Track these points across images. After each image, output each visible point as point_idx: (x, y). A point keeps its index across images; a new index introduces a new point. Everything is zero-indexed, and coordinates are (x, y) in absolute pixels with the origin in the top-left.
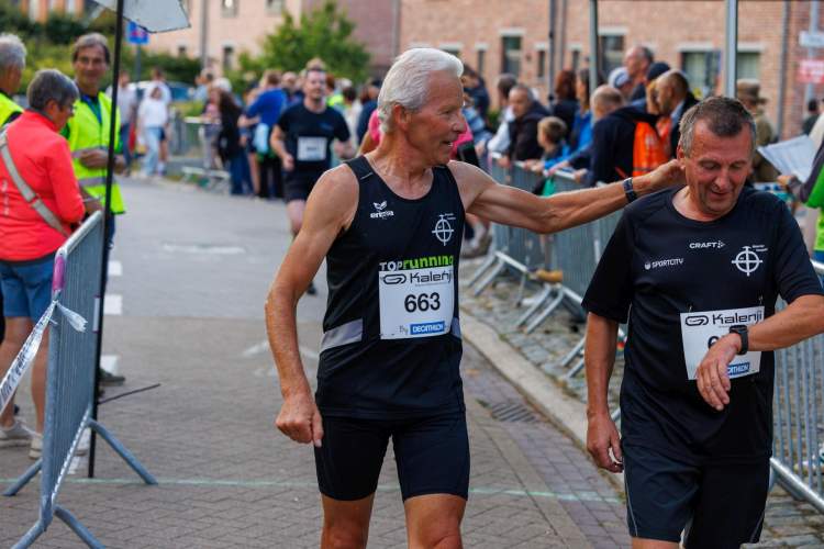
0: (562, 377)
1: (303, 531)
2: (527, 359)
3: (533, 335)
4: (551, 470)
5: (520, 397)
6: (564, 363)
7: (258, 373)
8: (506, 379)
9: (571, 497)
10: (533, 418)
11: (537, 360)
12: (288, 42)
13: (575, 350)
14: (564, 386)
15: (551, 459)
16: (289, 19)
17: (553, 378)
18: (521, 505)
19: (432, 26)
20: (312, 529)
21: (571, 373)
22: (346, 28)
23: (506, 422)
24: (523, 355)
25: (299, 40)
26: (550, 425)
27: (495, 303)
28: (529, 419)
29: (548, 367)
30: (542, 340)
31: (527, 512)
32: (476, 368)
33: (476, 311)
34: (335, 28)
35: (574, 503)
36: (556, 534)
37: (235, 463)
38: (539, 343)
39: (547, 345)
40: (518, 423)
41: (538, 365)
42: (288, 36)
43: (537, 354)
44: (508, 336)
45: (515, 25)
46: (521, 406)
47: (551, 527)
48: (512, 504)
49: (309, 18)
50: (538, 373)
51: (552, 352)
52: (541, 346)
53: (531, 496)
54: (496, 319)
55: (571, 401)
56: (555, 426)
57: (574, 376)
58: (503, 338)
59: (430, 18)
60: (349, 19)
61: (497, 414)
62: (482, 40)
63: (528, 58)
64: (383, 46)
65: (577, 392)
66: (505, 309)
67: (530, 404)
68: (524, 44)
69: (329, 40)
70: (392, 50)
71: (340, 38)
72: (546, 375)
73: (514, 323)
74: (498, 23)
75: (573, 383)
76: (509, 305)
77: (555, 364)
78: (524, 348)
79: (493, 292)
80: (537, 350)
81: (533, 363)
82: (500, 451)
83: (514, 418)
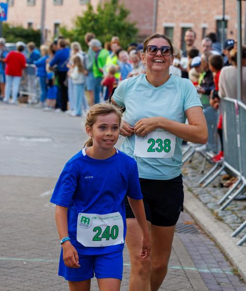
0: (216, 211)
1: (54, 284)
2: (200, 201)
3: (205, 189)
4: (200, 258)
6: (219, 203)
9: (206, 271)
10: (197, 231)
11: (207, 201)
12: (90, 21)
13: (226, 196)
14: (217, 215)
15: (201, 252)
16: (90, 8)
17: (212, 211)
18: (177, 273)
19: (176, 13)
20: (59, 282)
21: (222, 207)
22: (124, 14)
23: (181, 234)
24: (199, 199)
25: (96, 20)
26: (206, 235)
27: (189, 171)
28: (195, 232)
29: (210, 205)
30: (211, 191)
31: (180, 277)
34: (117, 13)
35: (208, 273)
36: (192, 288)
37: (25, 250)
38: (209, 193)
39: (213, 194)
40: (187, 234)
41: (205, 204)
42: (90, 18)
43: (206, 198)
44: (192, 189)
46: (192, 225)
47: (191, 284)
48: (173, 273)
49: (103, 7)
50: (205, 208)
51: (215, 198)
52: (210, 194)
53: (184, 269)
55: (219, 222)
56: (208, 236)
57: (223, 209)
58: (189, 190)
59: (175, 8)
60: (127, 7)
62: (205, 22)
63: (232, 33)
64: (148, 24)
65: (223, 218)
66: (194, 174)
67: (197, 224)
68: (229, 24)
69: (113, 20)
70: (153, 27)
71: (120, 19)
72: (209, 209)
73: (198, 181)
74: (214, 12)
75: (222, 213)
76: (197, 172)
77: (214, 204)
78: (200, 195)
79: (189, 165)
80: (207, 196)
81: (203, 203)
82: (173, 247)
83: (186, 231)
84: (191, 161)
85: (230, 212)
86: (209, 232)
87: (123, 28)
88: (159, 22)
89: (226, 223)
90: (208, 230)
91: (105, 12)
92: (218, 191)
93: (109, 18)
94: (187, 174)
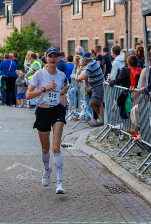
0: (138, 175)
2: (123, 167)
3: (125, 157)
4: (136, 213)
5: (121, 183)
8: (115, 176)
10: (128, 192)
11: (129, 167)
12: (17, 39)
13: (143, 163)
14: (139, 178)
15: (136, 208)
16: (16, 30)
17: (134, 175)
19: (76, 31)
22: (40, 33)
23: (115, 194)
24: (121, 165)
25: (21, 39)
27: (108, 145)
28: (125, 192)
29: (132, 170)
30: (129, 159)
32: (102, 172)
33: (100, 149)
34: (36, 33)
39: (131, 161)
40: (121, 194)
41: (128, 170)
42: (16, 37)
44: (115, 158)
45: (110, 29)
46: (122, 187)
49: (24, 29)
50: (128, 173)
51: (134, 164)
52: (129, 161)
53: (128, 223)
54: (109, 151)
55: (143, 184)
57: (143, 173)
58: (112, 159)
59: (75, 27)
60: (41, 29)
61: (112, 191)
62: (97, 36)
63: (117, 42)
65: (145, 180)
66: (113, 147)
67: (125, 185)
68: (114, 36)
69: (33, 38)
70: (60, 41)
71: (38, 37)
72: (132, 174)
73: (117, 152)
74: (103, 28)
75: (143, 176)
76: (114, 145)
77: (135, 169)
78: (122, 163)
79: (107, 140)
80: (127, 164)
81: (126, 169)
82: (114, 206)
83: (119, 192)
85: (149, 176)
88: (63, 38)
89: (148, 184)
90: (136, 190)
91: (27, 33)
92: (135, 159)
93: (30, 36)
94: (107, 147)
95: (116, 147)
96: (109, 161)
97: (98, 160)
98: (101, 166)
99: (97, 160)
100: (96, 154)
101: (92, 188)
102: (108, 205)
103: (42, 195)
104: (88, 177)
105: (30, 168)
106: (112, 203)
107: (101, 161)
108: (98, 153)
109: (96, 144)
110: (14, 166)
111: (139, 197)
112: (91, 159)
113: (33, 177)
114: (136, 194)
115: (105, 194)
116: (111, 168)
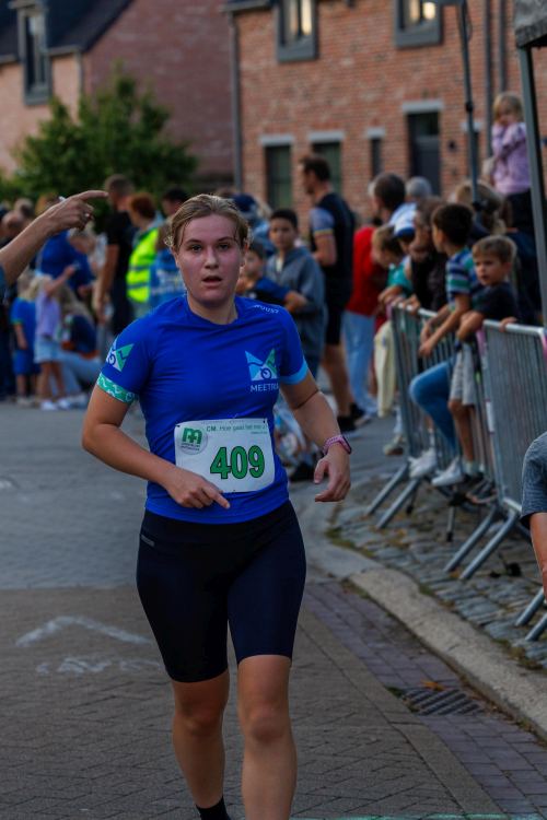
0: (516, 644)
2: (464, 619)
4: (505, 781)
5: (454, 676)
6: (520, 620)
7: (40, 669)
8: (432, 652)
10: (475, 707)
11: (485, 617)
12: (65, 148)
13: (537, 598)
14: (521, 655)
15: (503, 766)
16: (61, 112)
17: (504, 644)
19: (293, 106)
21: (530, 635)
22: (154, 120)
23: (430, 717)
24: (457, 612)
25: (80, 144)
26: (502, 716)
27: (411, 537)
28: (469, 709)
29: (495, 629)
30: (487, 588)
32: (385, 639)
33: (381, 552)
34: (136, 119)
38: (481, 593)
39: (495, 596)
40: (449, 716)
41: (481, 627)
42: (62, 140)
43: (480, 610)
44: (433, 587)
45: (426, 95)
46: (456, 691)
49: (93, 107)
50: (483, 638)
51: (502, 606)
52: (486, 596)
54: (415, 562)
55: (533, 676)
56: (510, 717)
57: (536, 638)
58: (425, 590)
59: (289, 93)
60: (157, 103)
61: (415, 707)
62: (376, 123)
63: (452, 146)
64: (217, 144)
65: (542, 662)
66: (428, 545)
67: (468, 686)
68: (443, 123)
69: (127, 140)
70: (234, 150)
71: (146, 136)
72: (494, 641)
73: (442, 565)
74: (400, 93)
75: (536, 649)
76: (434, 540)
77: (507, 624)
78: (458, 602)
79: (408, 521)
80: (478, 604)
81: (473, 624)
82: (422, 758)
83: (445, 709)
84: (410, 510)
86: (511, 705)
87: (156, 158)
88: (247, 134)
90: (506, 700)
91: (103, 120)
92: (508, 588)
93: (115, 135)
94: (407, 545)
95: (443, 544)
96: (413, 596)
97: (373, 594)
98: (382, 618)
99: (367, 597)
100: (363, 571)
101: (341, 698)
102: (397, 758)
103: (154, 727)
104: (330, 659)
105: (111, 631)
106: (414, 749)
107: (383, 598)
108: (371, 569)
109: (365, 537)
110: (52, 626)
111: (518, 724)
112: (345, 592)
113: (123, 663)
114: (506, 714)
115: (392, 720)
116: (417, 622)
